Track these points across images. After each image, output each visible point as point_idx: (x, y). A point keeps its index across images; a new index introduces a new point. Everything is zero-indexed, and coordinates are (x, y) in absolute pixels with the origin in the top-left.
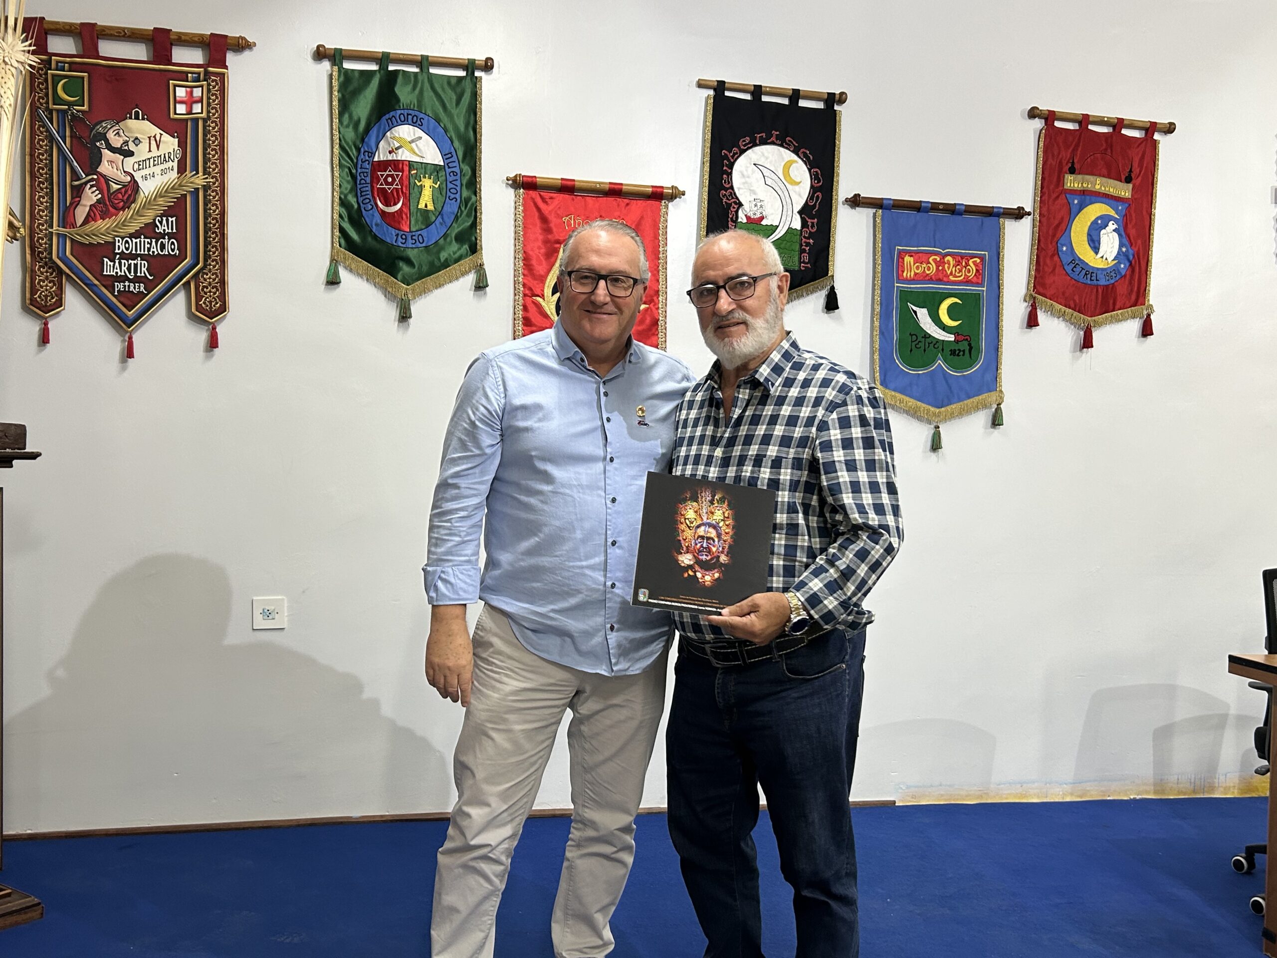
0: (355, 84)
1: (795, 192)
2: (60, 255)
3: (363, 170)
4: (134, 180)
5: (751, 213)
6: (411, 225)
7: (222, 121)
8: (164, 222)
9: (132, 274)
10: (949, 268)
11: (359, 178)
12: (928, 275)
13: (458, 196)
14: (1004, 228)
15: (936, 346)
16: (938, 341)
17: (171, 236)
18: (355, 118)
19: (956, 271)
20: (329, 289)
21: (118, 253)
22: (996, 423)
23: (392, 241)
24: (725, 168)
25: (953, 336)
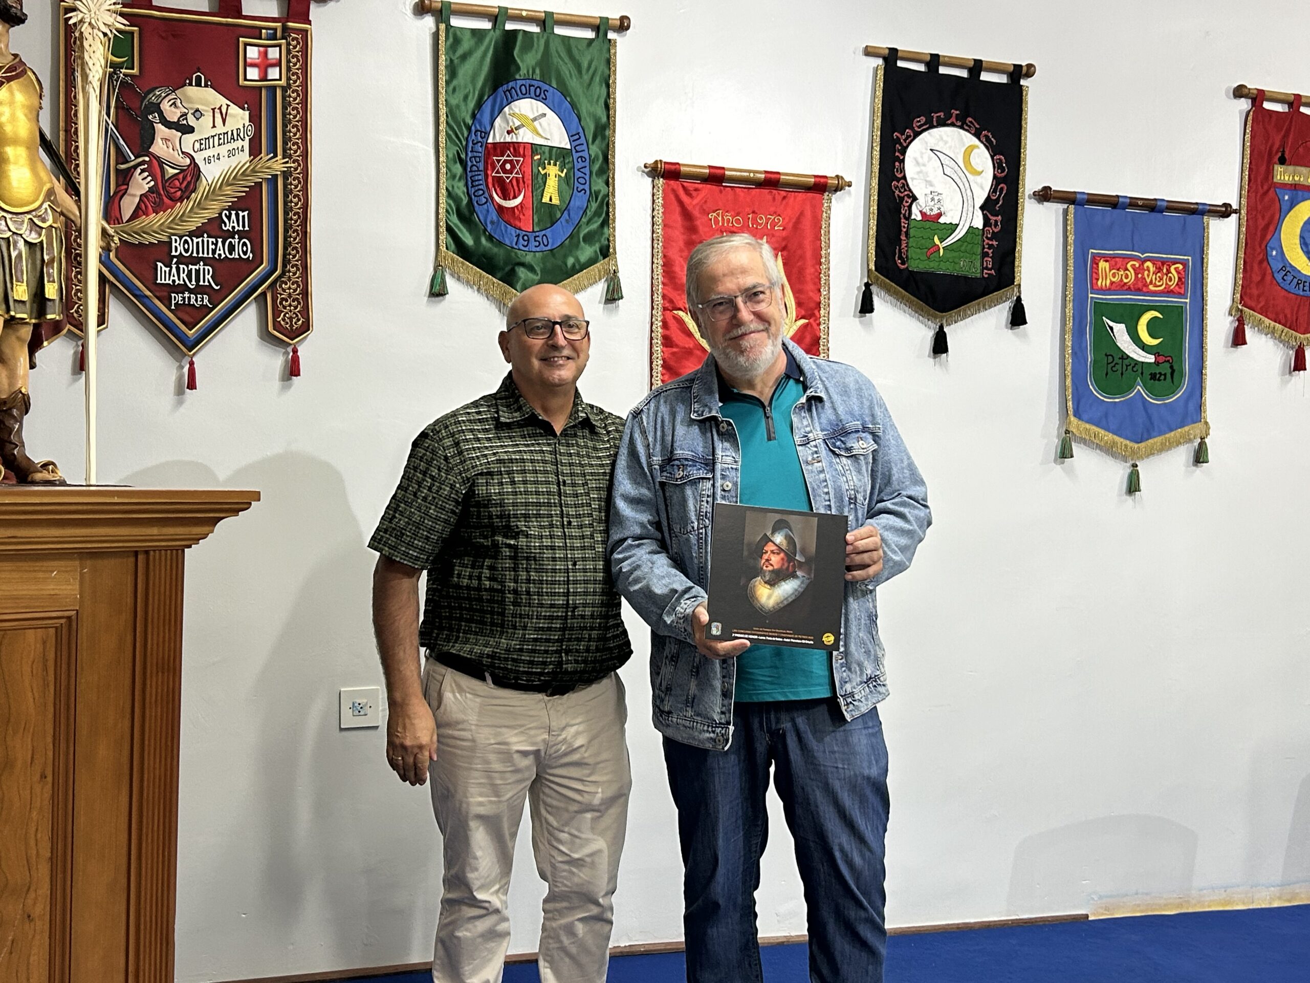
0: (466, 44)
1: (976, 183)
2: (103, 258)
3: (475, 154)
4: (195, 163)
5: (927, 208)
6: (533, 223)
7: (304, 90)
8: (233, 217)
9: (194, 282)
10: (1148, 276)
11: (469, 164)
12: (1125, 284)
13: (587, 187)
14: (1208, 228)
15: (1135, 369)
16: (1136, 363)
17: (242, 235)
19: (1156, 279)
20: (435, 302)
21: (175, 257)
22: (1201, 460)
23: (511, 243)
24: (897, 154)
25: (1153, 356)
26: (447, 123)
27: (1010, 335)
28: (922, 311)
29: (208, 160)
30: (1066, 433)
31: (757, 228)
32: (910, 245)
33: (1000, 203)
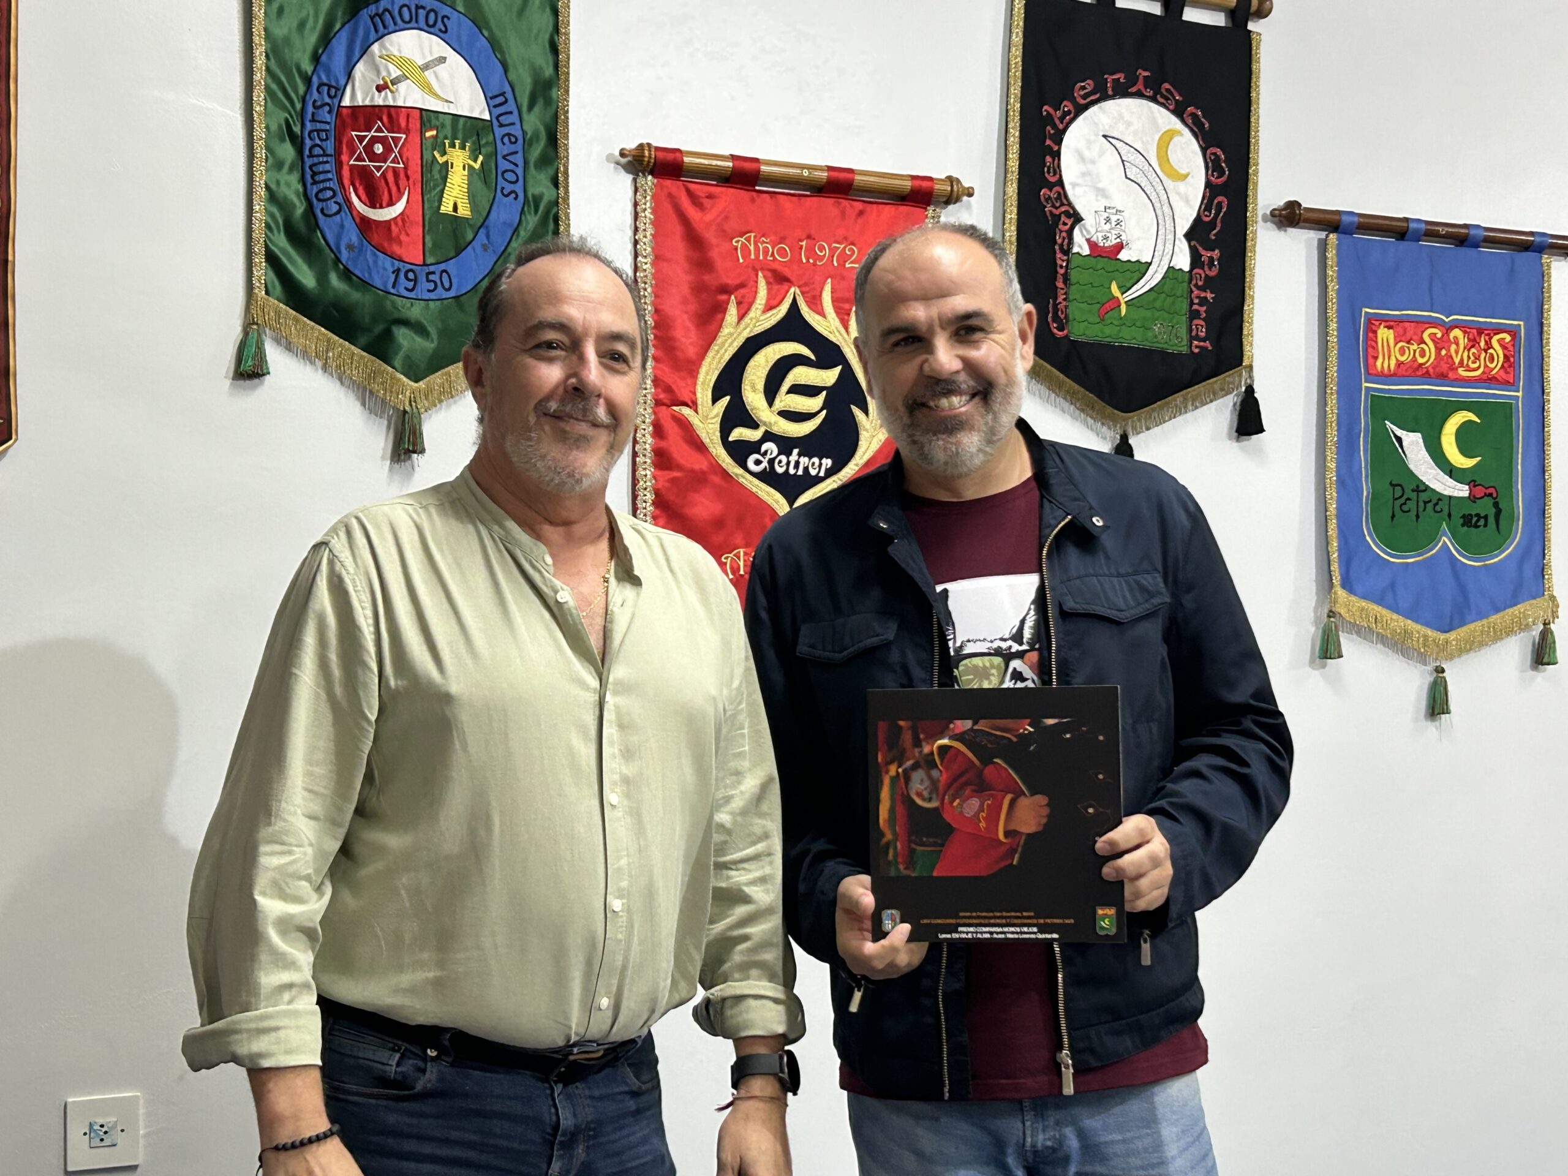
1: (1178, 193)
3: (319, 126)
5: (1100, 235)
6: (424, 249)
10: (1457, 352)
11: (308, 143)
12: (1421, 365)
13: (519, 188)
14: (1549, 274)
15: (1438, 508)
16: (1440, 498)
19: (1469, 357)
20: (244, 388)
22: (1546, 660)
23: (385, 284)
24: (1048, 142)
25: (1467, 487)
26: (268, 69)
27: (1234, 451)
28: (1093, 408)
30: (1329, 617)
31: (814, 265)
32: (1071, 297)
33: (1218, 229)
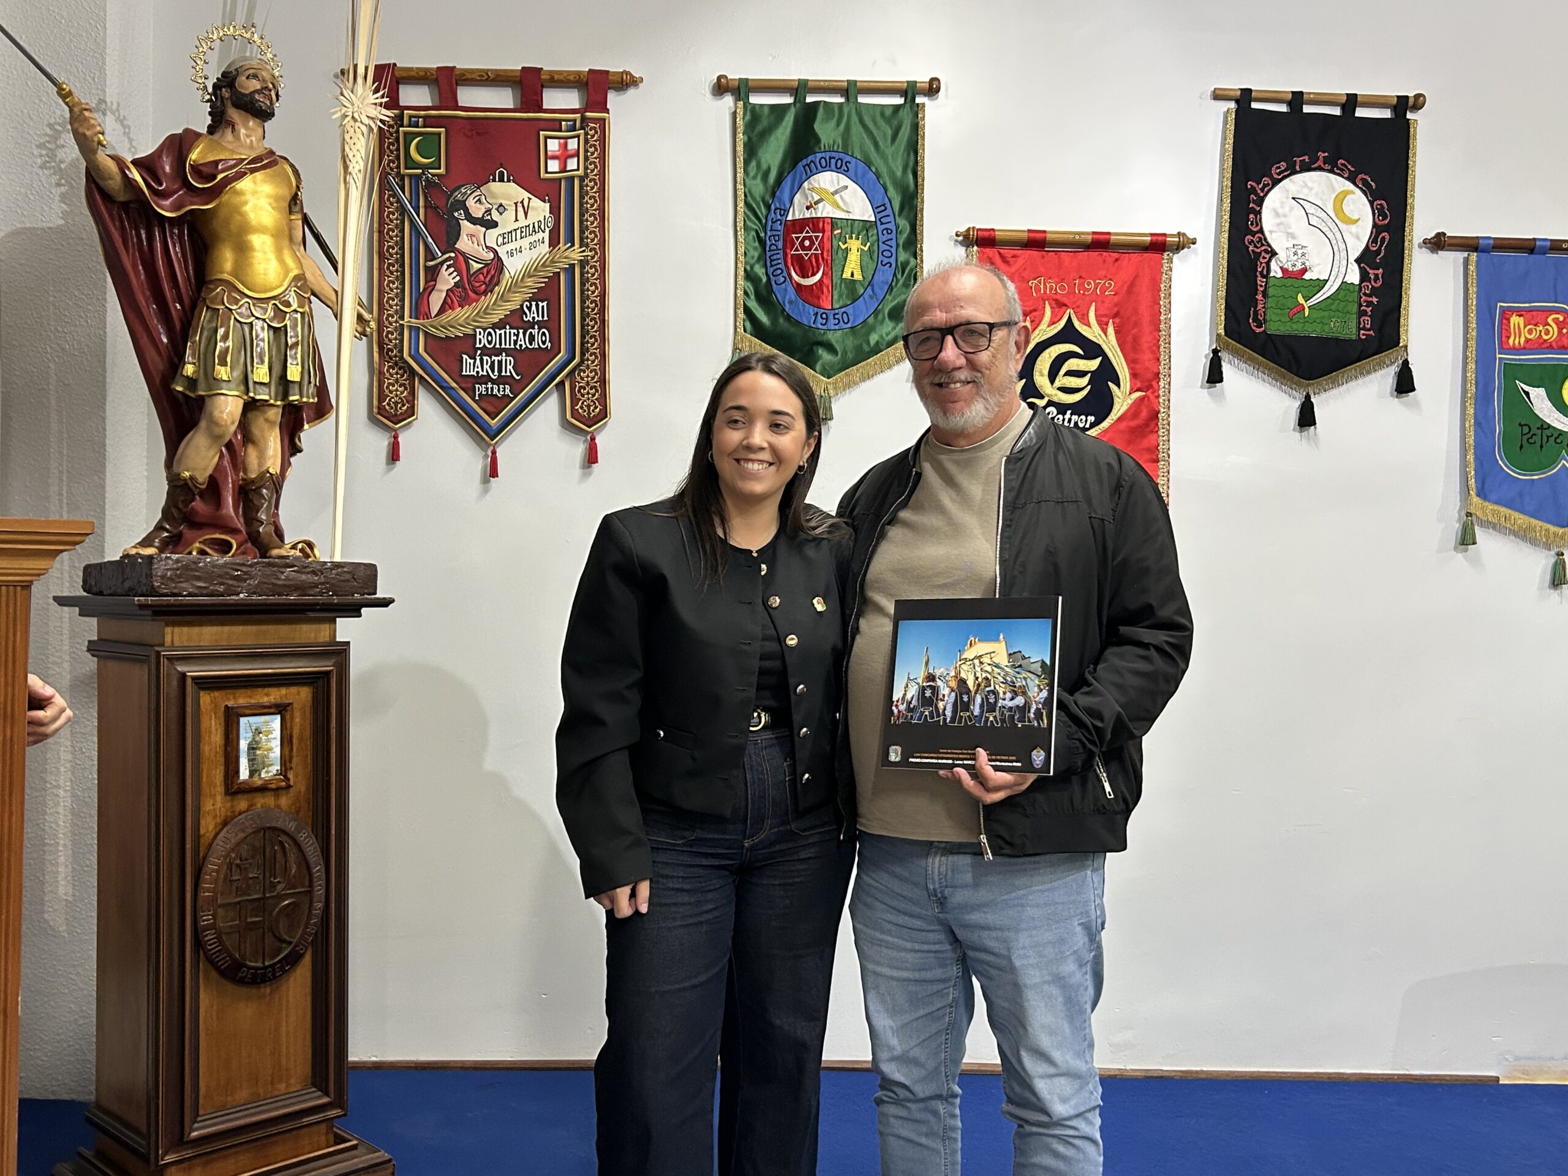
0: (764, 123)
1: (1351, 233)
2: (413, 353)
3: (774, 233)
4: (498, 256)
5: (1289, 263)
6: (832, 300)
7: (601, 179)
8: (534, 308)
9: (496, 373)
11: (768, 243)
12: (1545, 341)
13: (892, 260)
15: (1559, 441)
16: (1561, 433)
17: (541, 325)
18: (764, 167)
21: (479, 348)
23: (809, 322)
24: (1251, 205)
26: (746, 202)
27: (1396, 404)
28: (1284, 378)
29: (511, 254)
30: (1467, 516)
31: (1084, 294)
32: (1269, 305)
33: (1382, 255)
